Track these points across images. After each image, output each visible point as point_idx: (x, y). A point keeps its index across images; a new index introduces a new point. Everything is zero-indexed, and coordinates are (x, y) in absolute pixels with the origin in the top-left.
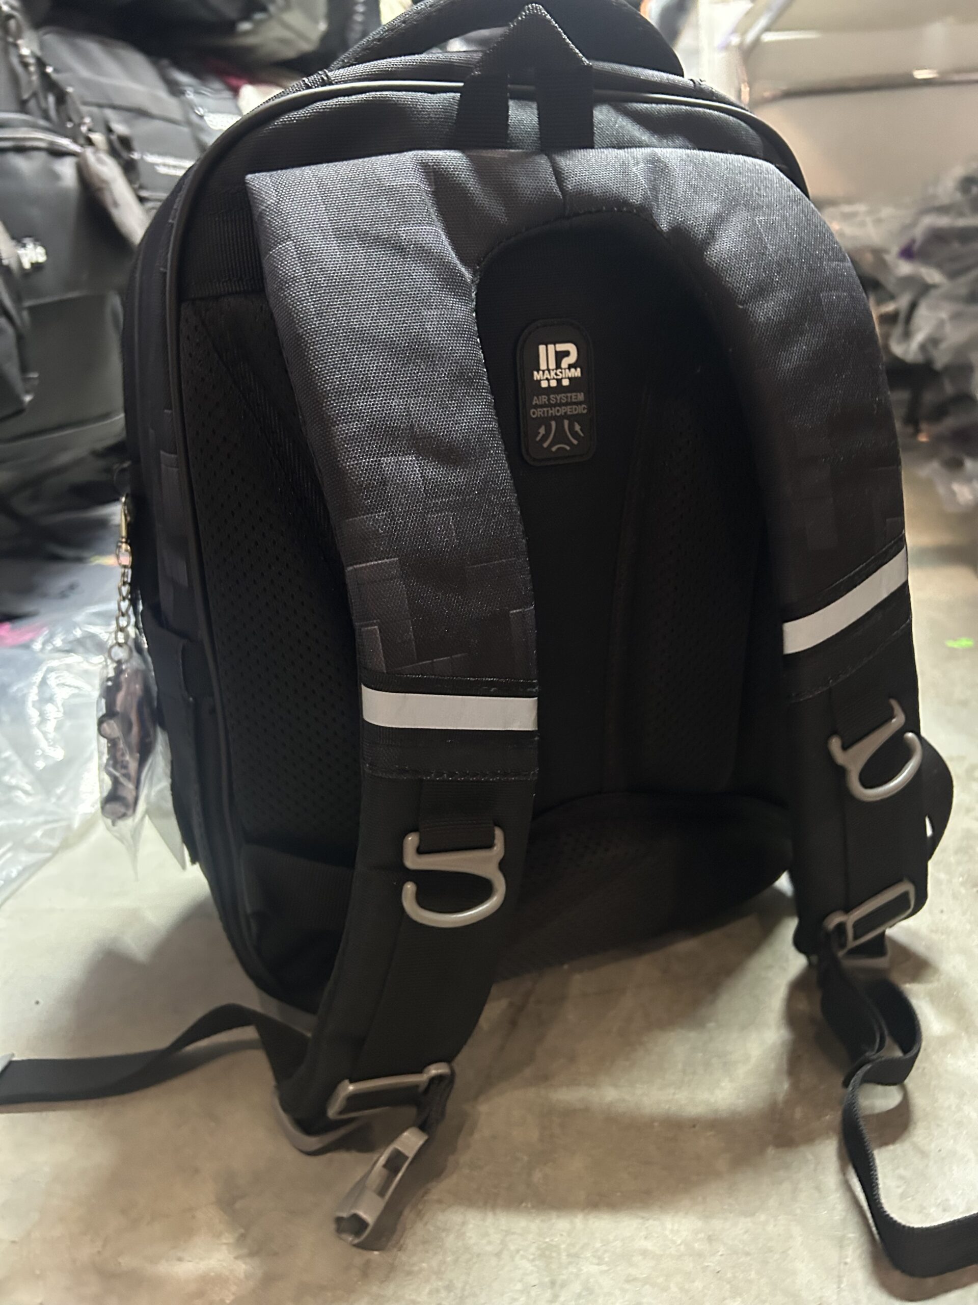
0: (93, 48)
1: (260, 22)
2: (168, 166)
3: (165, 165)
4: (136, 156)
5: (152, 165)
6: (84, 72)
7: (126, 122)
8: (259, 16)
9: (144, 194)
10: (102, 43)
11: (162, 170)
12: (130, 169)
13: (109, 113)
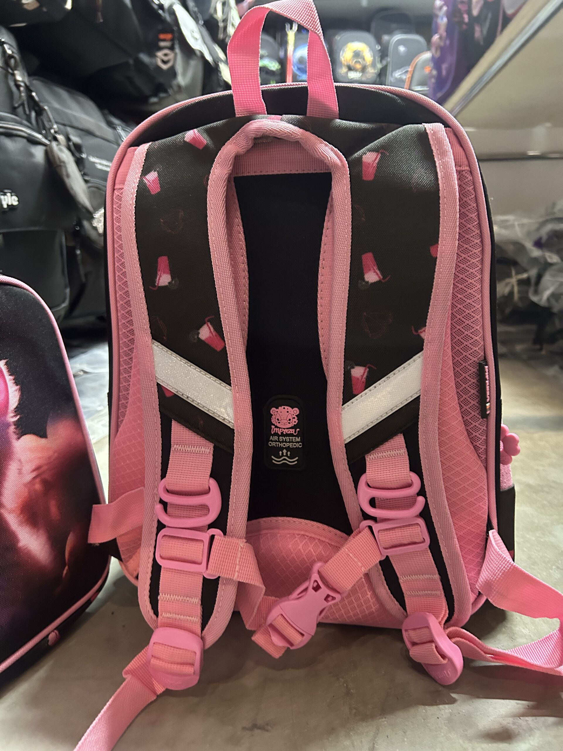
0: (63, 93)
1: (163, 98)
2: (103, 165)
3: (100, 164)
4: (84, 156)
5: (94, 163)
6: (56, 105)
7: (80, 137)
8: (162, 95)
9: (87, 178)
10: (68, 91)
11: (99, 167)
12: (79, 162)
13: (69, 129)
